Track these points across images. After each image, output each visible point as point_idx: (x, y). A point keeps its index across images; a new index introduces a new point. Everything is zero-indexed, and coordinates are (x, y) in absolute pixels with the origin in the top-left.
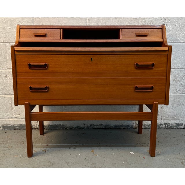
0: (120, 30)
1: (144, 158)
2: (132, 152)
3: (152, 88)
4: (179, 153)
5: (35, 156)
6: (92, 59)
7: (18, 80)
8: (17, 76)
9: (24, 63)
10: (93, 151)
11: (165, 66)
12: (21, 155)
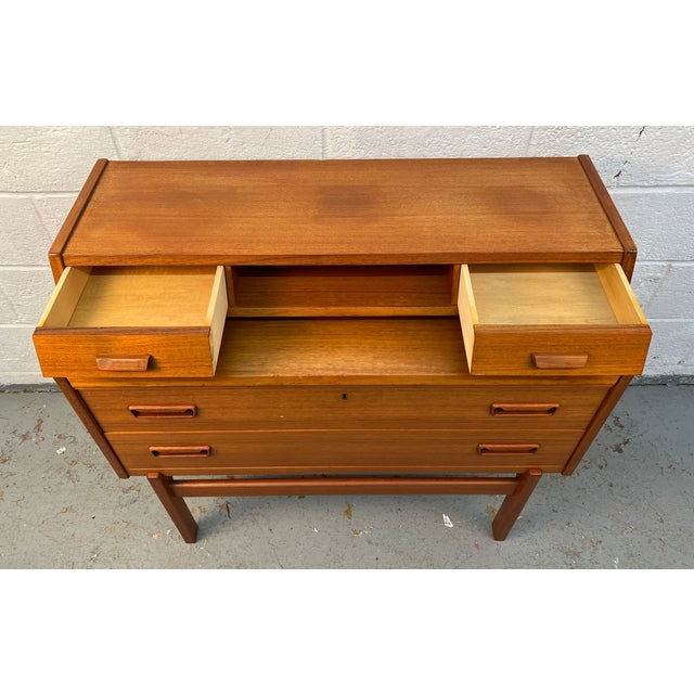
0: (456, 267)
1: (477, 546)
2: (448, 520)
3: (534, 450)
4: (568, 524)
5: (204, 535)
6: (345, 395)
7: (109, 439)
8: (105, 429)
9: (118, 407)
10: (348, 513)
11: (592, 410)
12: (169, 531)
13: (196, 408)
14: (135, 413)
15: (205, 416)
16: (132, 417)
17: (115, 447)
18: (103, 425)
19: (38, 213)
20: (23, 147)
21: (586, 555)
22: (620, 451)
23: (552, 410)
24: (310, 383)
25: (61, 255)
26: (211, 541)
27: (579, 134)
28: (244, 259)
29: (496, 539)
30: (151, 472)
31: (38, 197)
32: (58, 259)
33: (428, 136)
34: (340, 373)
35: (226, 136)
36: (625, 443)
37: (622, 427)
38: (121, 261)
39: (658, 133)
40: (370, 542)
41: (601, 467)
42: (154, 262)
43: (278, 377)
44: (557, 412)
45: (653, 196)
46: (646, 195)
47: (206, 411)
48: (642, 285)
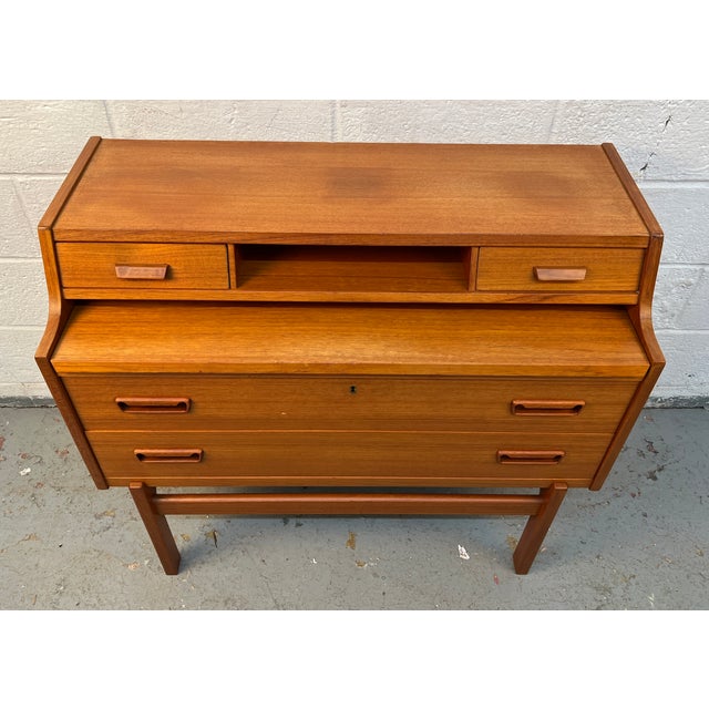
0: (475, 251)
1: (496, 580)
2: (464, 550)
3: (558, 458)
4: (598, 557)
6: (353, 388)
7: (91, 438)
8: (86, 427)
9: (103, 399)
10: (351, 543)
11: (620, 410)
12: (146, 562)
13: (190, 401)
14: (123, 406)
15: (200, 411)
16: (117, 412)
17: (95, 449)
18: (85, 422)
19: (18, 196)
20: (9, 123)
21: (618, 591)
22: (655, 478)
23: (577, 409)
24: (317, 372)
25: (51, 229)
26: (195, 573)
27: (603, 122)
28: (247, 237)
29: (517, 573)
30: (133, 481)
31: (20, 179)
32: (48, 233)
33: (444, 121)
34: (349, 361)
35: (229, 116)
36: (660, 470)
37: (655, 452)
38: (116, 236)
39: (685, 123)
40: (375, 575)
41: (634, 496)
42: (152, 237)
43: (282, 364)
44: (583, 411)
45: (683, 191)
46: (676, 190)
47: (200, 404)
48: (674, 291)
